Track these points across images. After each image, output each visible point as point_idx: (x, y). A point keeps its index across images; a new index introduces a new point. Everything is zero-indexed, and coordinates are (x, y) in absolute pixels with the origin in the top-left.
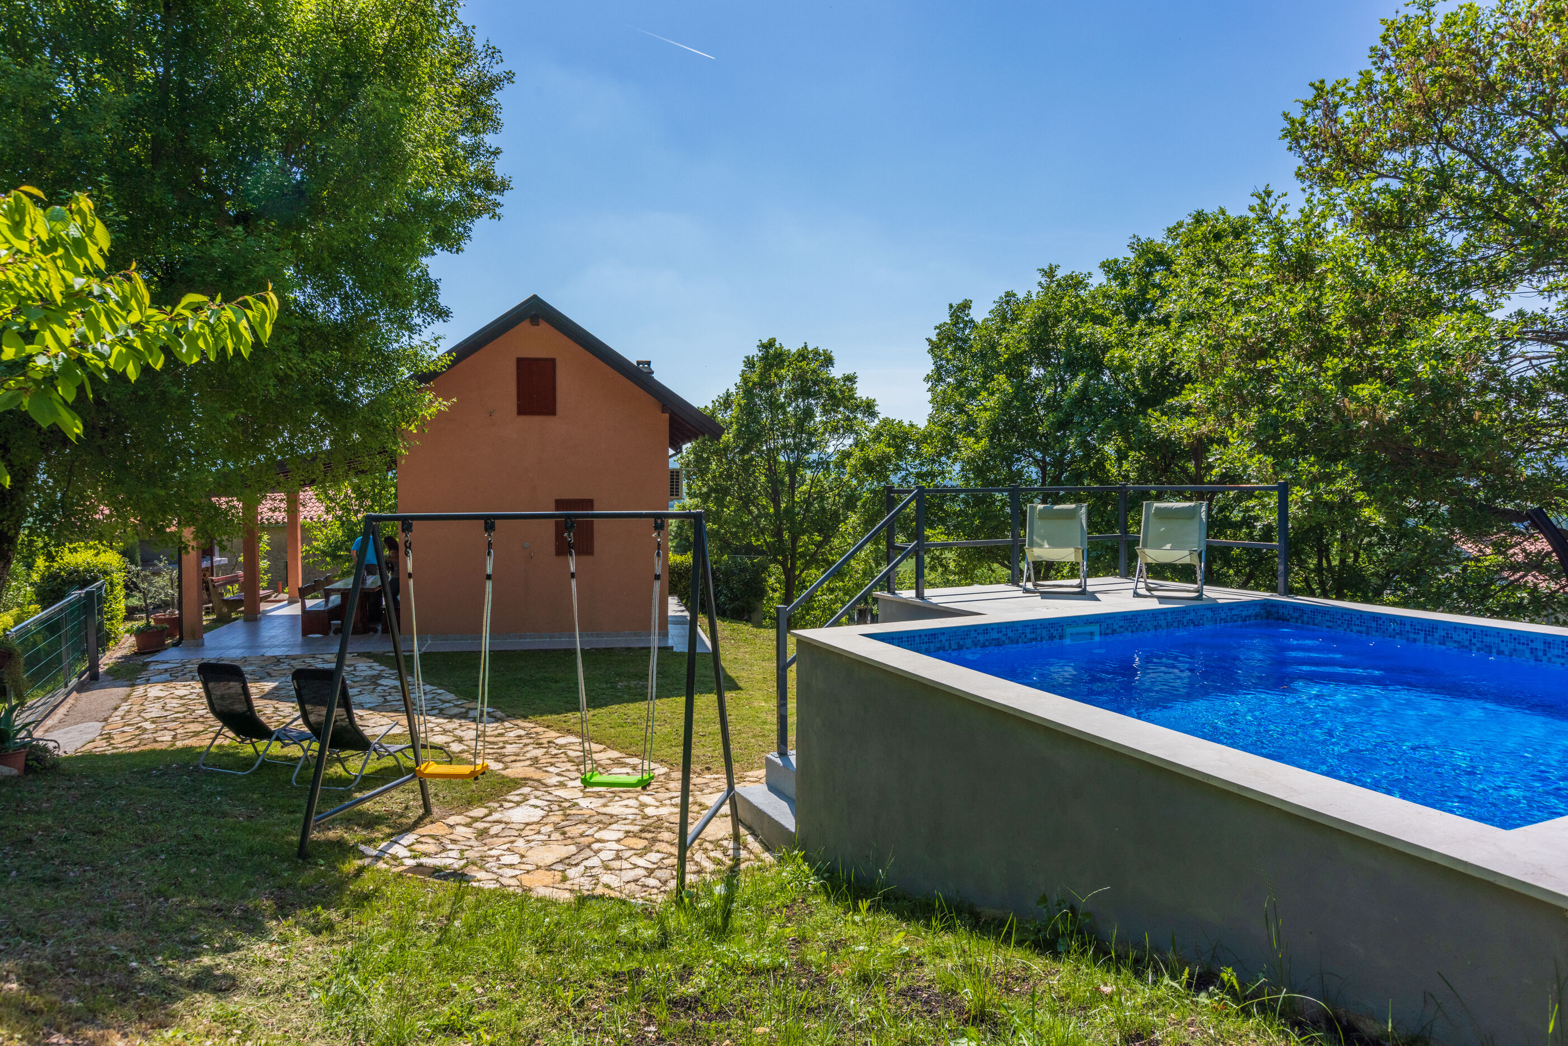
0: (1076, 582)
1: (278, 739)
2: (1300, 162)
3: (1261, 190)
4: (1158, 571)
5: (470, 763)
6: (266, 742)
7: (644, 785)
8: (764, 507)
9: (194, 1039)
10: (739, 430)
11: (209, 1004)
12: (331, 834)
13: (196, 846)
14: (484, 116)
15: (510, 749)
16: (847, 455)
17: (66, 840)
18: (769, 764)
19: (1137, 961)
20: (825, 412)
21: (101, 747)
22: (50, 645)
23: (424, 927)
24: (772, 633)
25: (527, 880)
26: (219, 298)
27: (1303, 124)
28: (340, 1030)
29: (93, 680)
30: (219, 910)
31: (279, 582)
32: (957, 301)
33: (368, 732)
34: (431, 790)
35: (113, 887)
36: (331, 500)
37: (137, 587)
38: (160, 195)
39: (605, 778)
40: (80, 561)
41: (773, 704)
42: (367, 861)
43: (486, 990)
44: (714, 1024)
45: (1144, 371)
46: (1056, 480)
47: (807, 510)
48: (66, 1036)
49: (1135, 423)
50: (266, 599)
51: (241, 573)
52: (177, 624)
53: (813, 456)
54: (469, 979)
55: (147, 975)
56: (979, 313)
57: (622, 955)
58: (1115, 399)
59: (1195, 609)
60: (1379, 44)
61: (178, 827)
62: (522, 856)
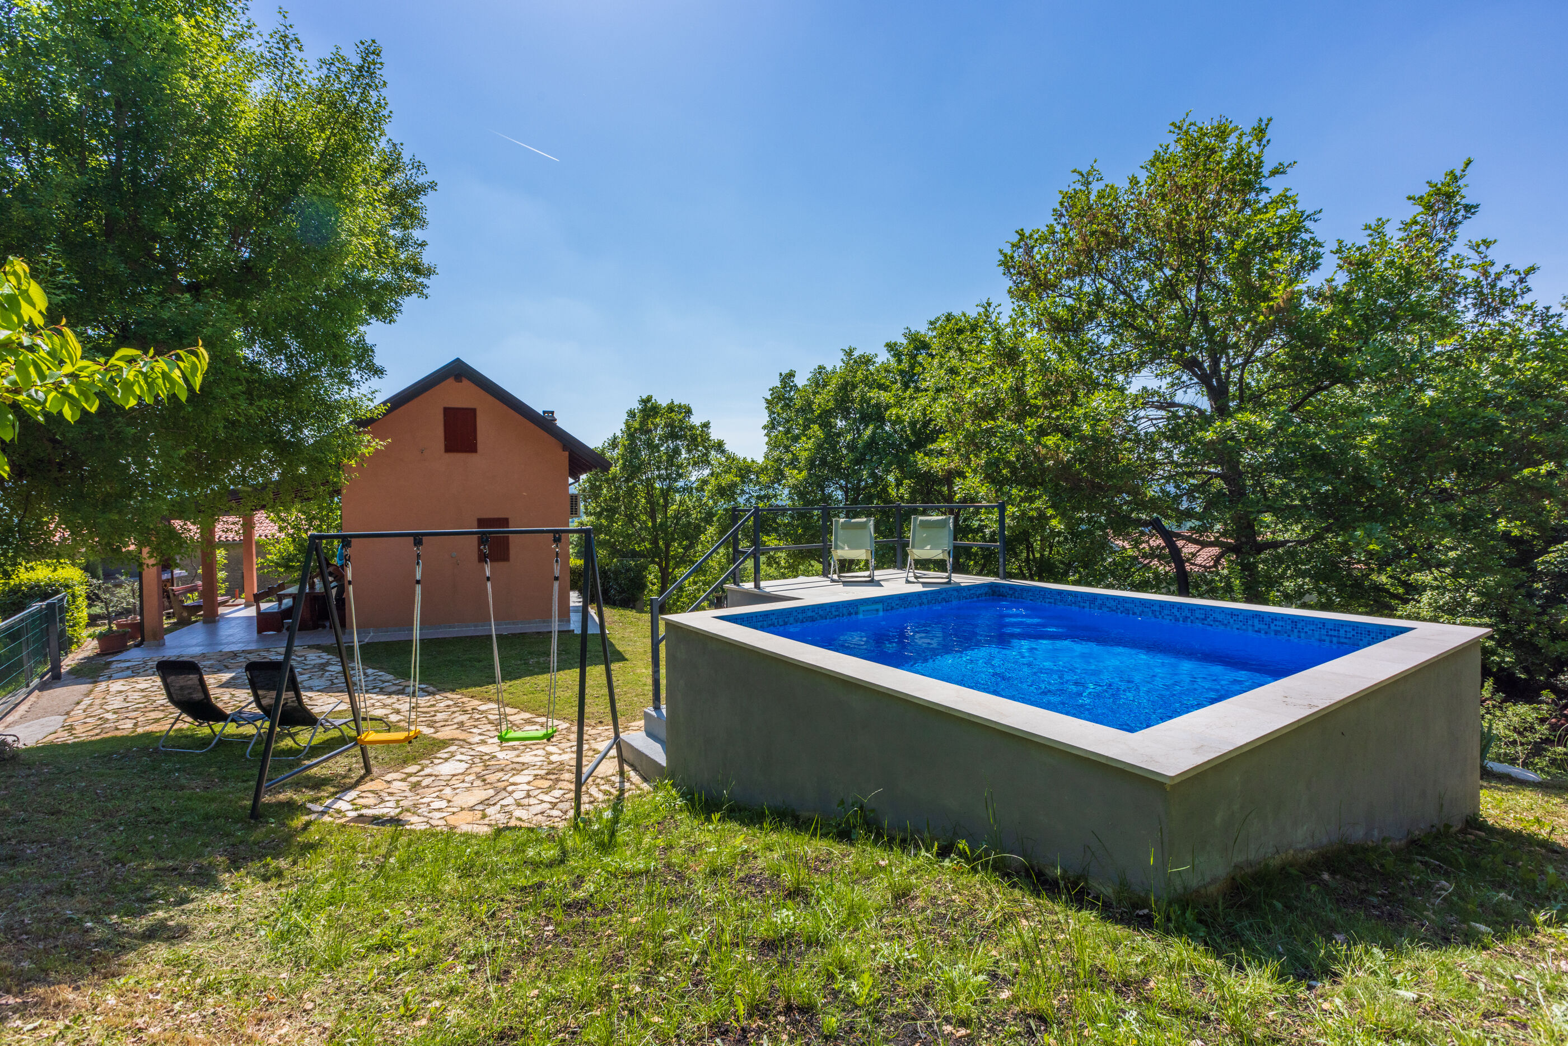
0: (867, 573)
1: (233, 721)
2: (1011, 283)
3: (985, 301)
4: (923, 564)
5: (404, 730)
6: (222, 724)
7: (549, 738)
8: (645, 522)
9: (146, 982)
10: (624, 464)
11: (161, 952)
12: (282, 797)
13: (155, 816)
14: (412, 215)
15: (440, 716)
16: (705, 482)
17: (24, 821)
18: (647, 715)
19: (904, 841)
20: (689, 451)
21: (64, 737)
22: (11, 651)
23: (363, 866)
24: (647, 617)
25: (452, 820)
26: (152, 352)
27: (1012, 257)
28: (284, 959)
29: (56, 678)
30: (175, 869)
31: (235, 589)
32: (785, 371)
33: (315, 710)
34: (371, 754)
35: (71, 858)
36: (283, 520)
37: (98, 597)
38: (113, 264)
39: (519, 734)
40: (41, 577)
41: (650, 671)
42: (313, 817)
43: (415, 912)
44: (598, 920)
45: (913, 424)
46: (855, 501)
47: (677, 524)
48: (15, 996)
49: (907, 460)
50: (224, 604)
51: (200, 583)
52: (139, 628)
53: (680, 484)
54: (401, 905)
55: (100, 933)
56: (801, 381)
57: (528, 873)
58: (894, 443)
59: (946, 591)
60: (1058, 207)
61: (137, 802)
62: (449, 801)
